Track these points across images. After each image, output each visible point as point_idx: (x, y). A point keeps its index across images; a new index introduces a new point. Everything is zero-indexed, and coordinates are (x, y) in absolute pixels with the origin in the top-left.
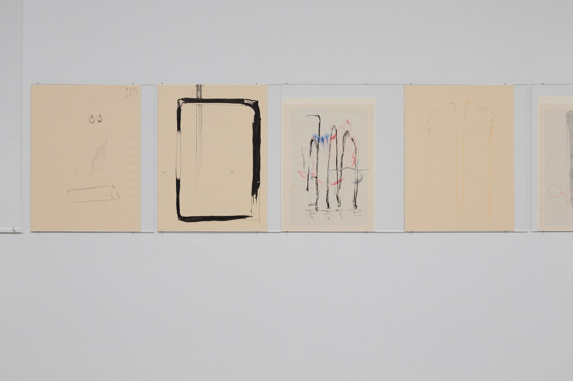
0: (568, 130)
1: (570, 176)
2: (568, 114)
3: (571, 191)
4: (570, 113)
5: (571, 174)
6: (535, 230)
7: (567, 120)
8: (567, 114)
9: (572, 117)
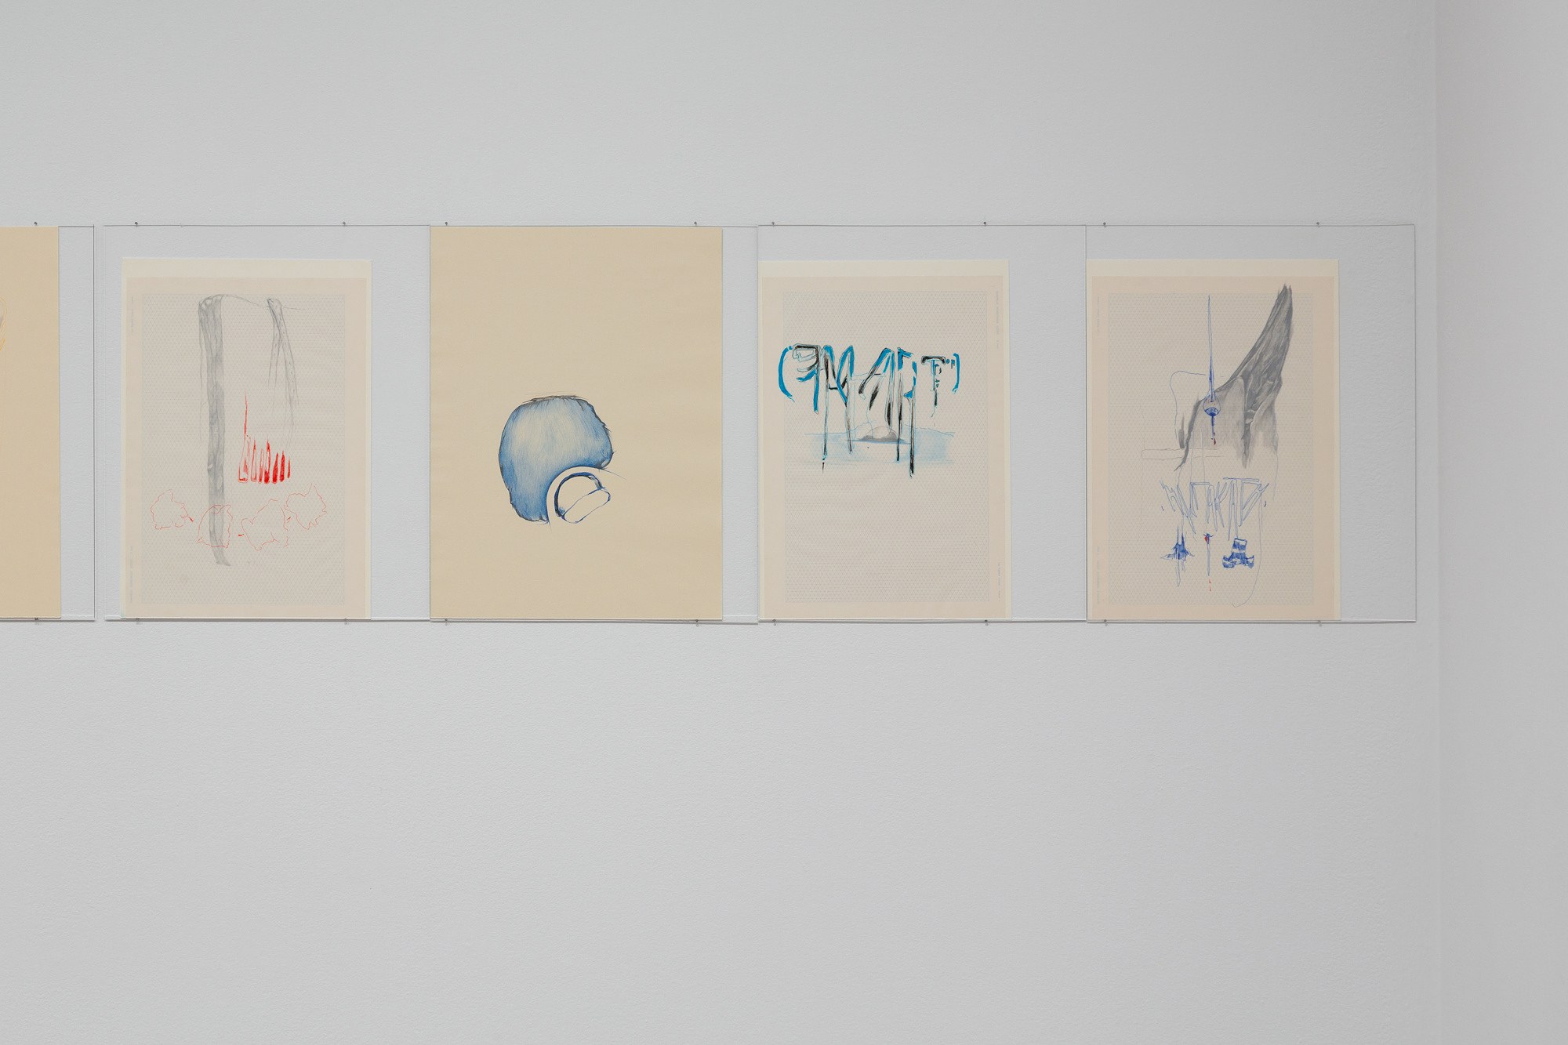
0: (204, 349)
1: (209, 471)
2: (203, 306)
3: (212, 510)
4: (209, 302)
5: (211, 466)
6: (119, 617)
7: (201, 321)
8: (200, 305)
9: (213, 312)
